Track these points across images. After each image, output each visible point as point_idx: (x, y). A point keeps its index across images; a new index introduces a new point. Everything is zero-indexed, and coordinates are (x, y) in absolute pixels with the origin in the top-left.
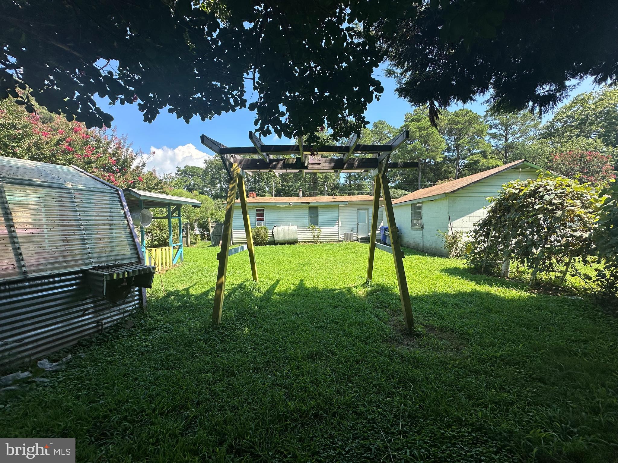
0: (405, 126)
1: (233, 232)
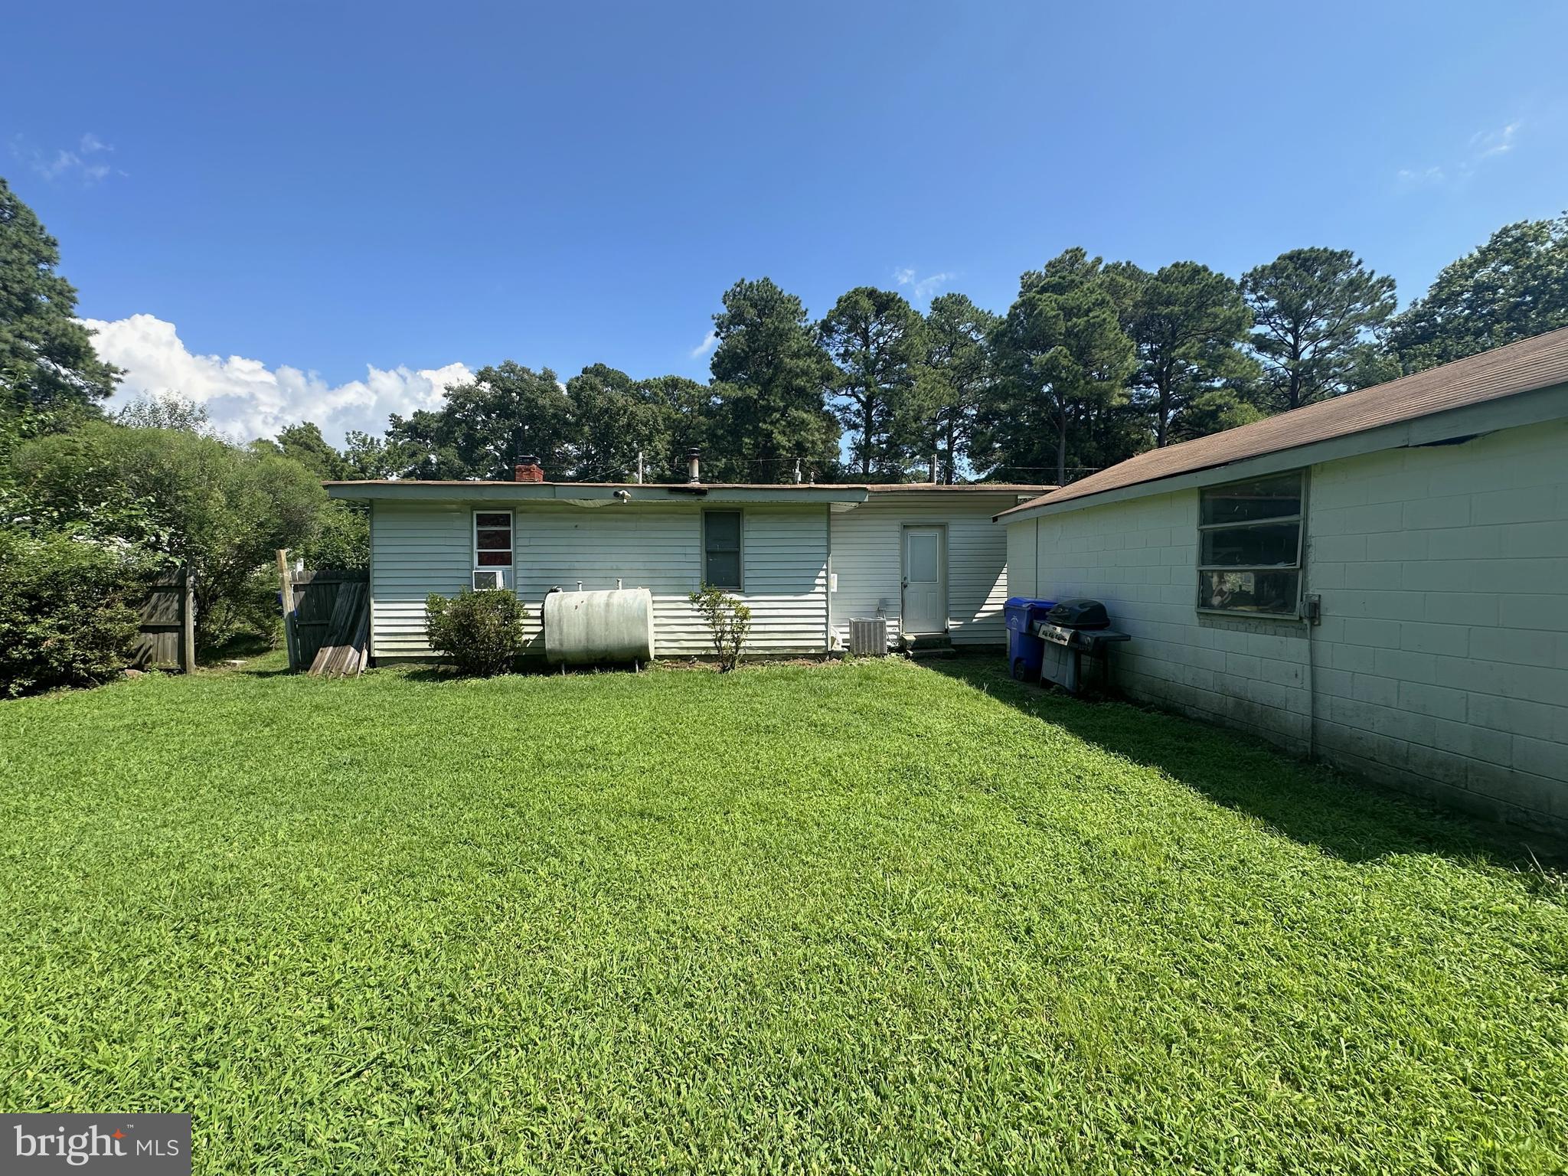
0: (1023, 304)
1: (374, 614)
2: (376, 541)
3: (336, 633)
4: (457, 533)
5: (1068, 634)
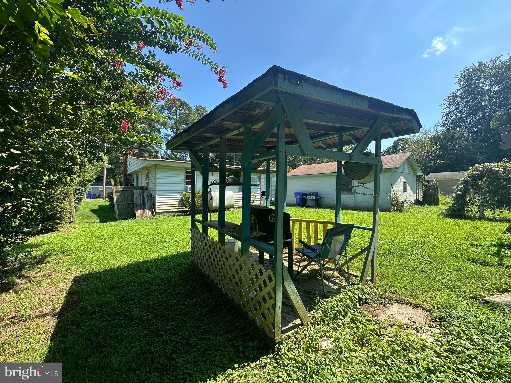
1: (157, 199)
2: (157, 177)
3: (139, 206)
4: (181, 176)
5: (314, 197)
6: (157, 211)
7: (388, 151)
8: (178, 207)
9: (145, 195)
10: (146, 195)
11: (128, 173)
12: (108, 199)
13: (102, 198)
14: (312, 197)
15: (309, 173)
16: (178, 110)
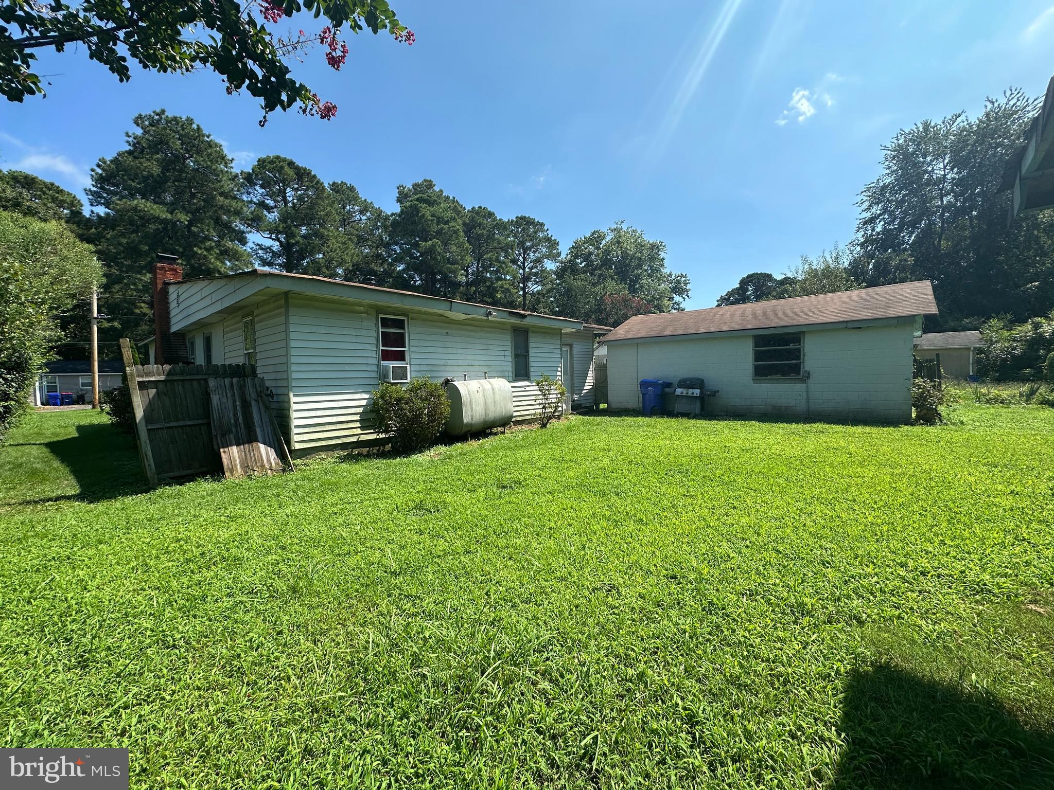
1: (294, 407)
2: (292, 336)
3: (230, 432)
4: (364, 332)
5: (697, 392)
6: (297, 446)
7: (729, 297)
8: (359, 431)
9: (251, 394)
10: (254, 395)
11: (174, 329)
12: (107, 407)
13: (89, 403)
14: (691, 391)
15: (672, 331)
16: (288, 190)
